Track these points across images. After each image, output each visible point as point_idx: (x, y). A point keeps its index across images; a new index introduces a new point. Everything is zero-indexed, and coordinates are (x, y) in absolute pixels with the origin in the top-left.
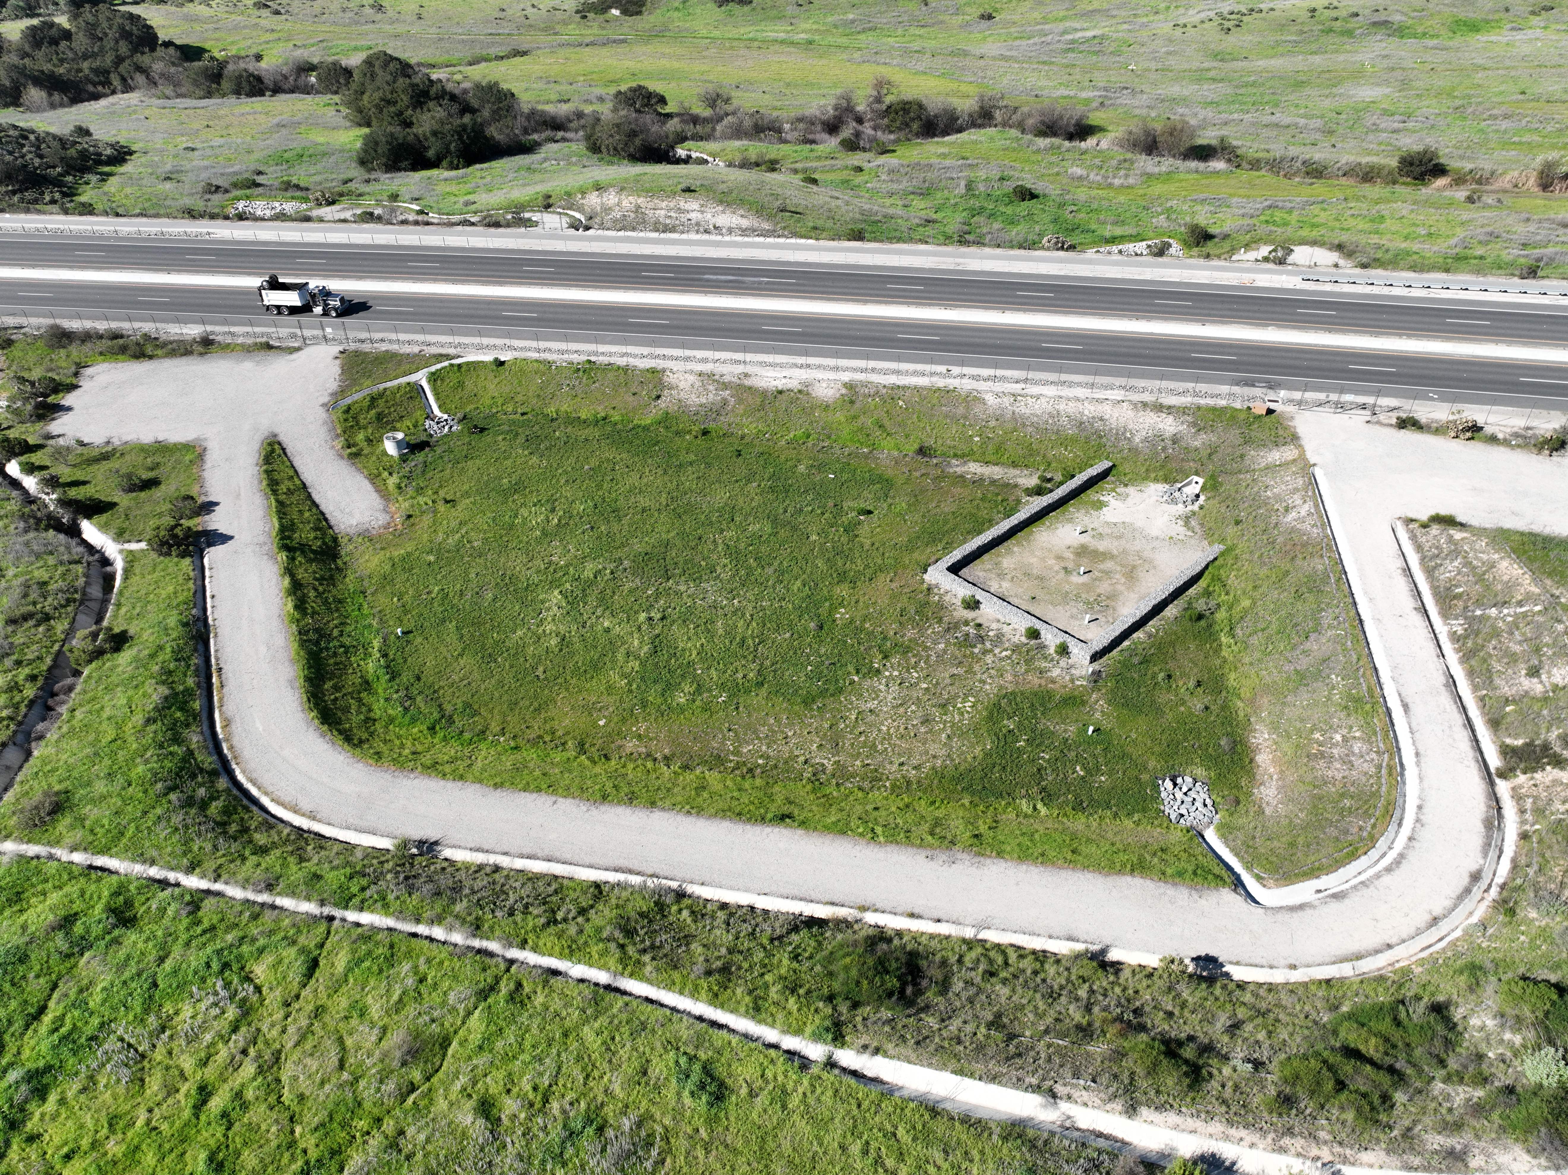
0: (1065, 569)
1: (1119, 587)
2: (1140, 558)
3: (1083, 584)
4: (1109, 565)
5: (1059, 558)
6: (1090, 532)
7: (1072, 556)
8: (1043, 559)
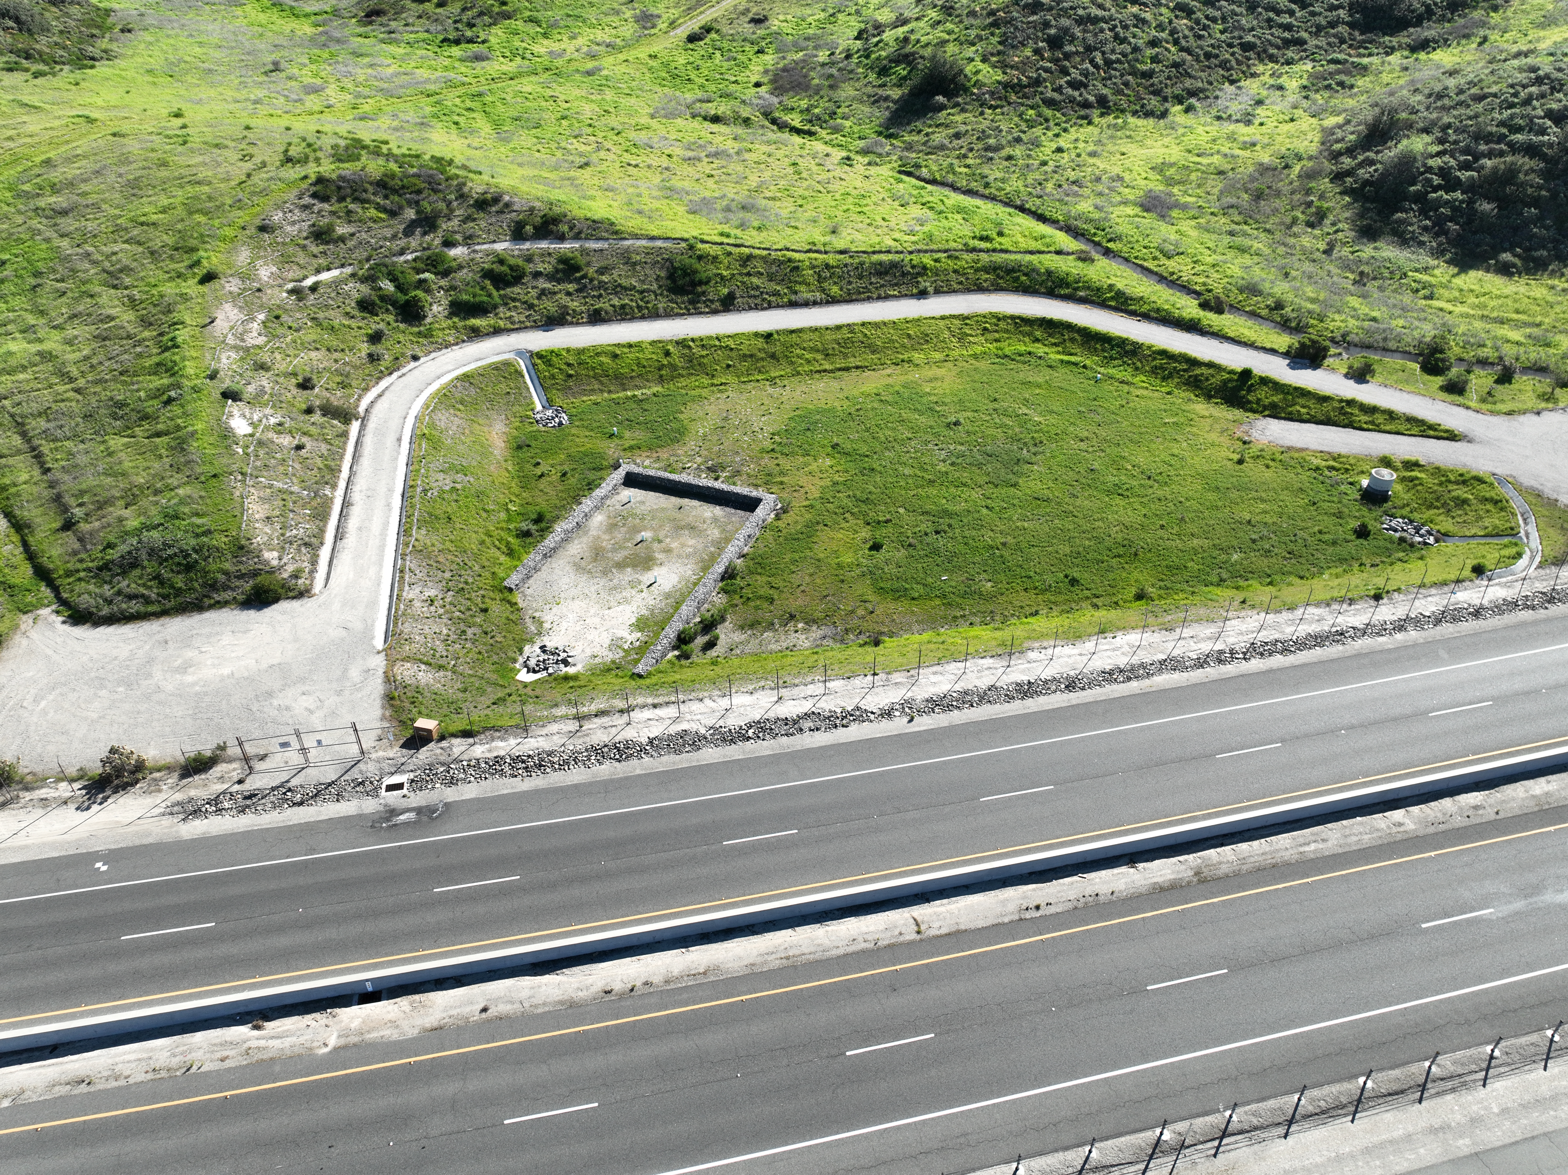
0: (660, 541)
1: (607, 537)
2: (589, 572)
3: (640, 531)
4: (619, 557)
5: (668, 551)
6: (644, 587)
7: (657, 555)
8: (683, 545)
